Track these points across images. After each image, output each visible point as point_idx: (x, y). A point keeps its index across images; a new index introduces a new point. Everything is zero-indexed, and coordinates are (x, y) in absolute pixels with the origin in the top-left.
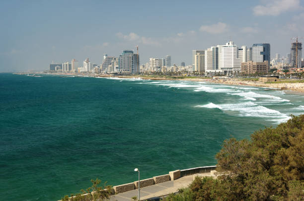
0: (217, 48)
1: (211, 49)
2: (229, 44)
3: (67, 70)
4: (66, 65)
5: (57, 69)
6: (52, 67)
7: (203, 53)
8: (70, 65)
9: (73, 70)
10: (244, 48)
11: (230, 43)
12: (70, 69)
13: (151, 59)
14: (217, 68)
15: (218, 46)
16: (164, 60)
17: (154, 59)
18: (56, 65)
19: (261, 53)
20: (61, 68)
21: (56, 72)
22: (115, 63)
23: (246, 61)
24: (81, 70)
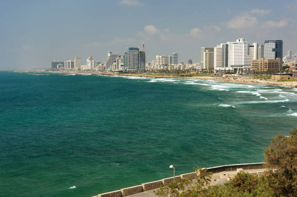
0: (227, 45)
1: (221, 46)
2: (239, 41)
3: (69, 67)
4: (69, 62)
5: (59, 66)
6: (54, 65)
7: (212, 50)
8: (72, 63)
9: (76, 68)
10: (255, 44)
11: (241, 40)
12: (73, 66)
13: (157, 57)
14: (227, 65)
15: (228, 43)
16: (171, 58)
17: (160, 57)
18: (58, 63)
19: (273, 50)
20: (64, 66)
21: (58, 70)
22: (120, 61)
23: (257, 59)
24: (84, 67)
